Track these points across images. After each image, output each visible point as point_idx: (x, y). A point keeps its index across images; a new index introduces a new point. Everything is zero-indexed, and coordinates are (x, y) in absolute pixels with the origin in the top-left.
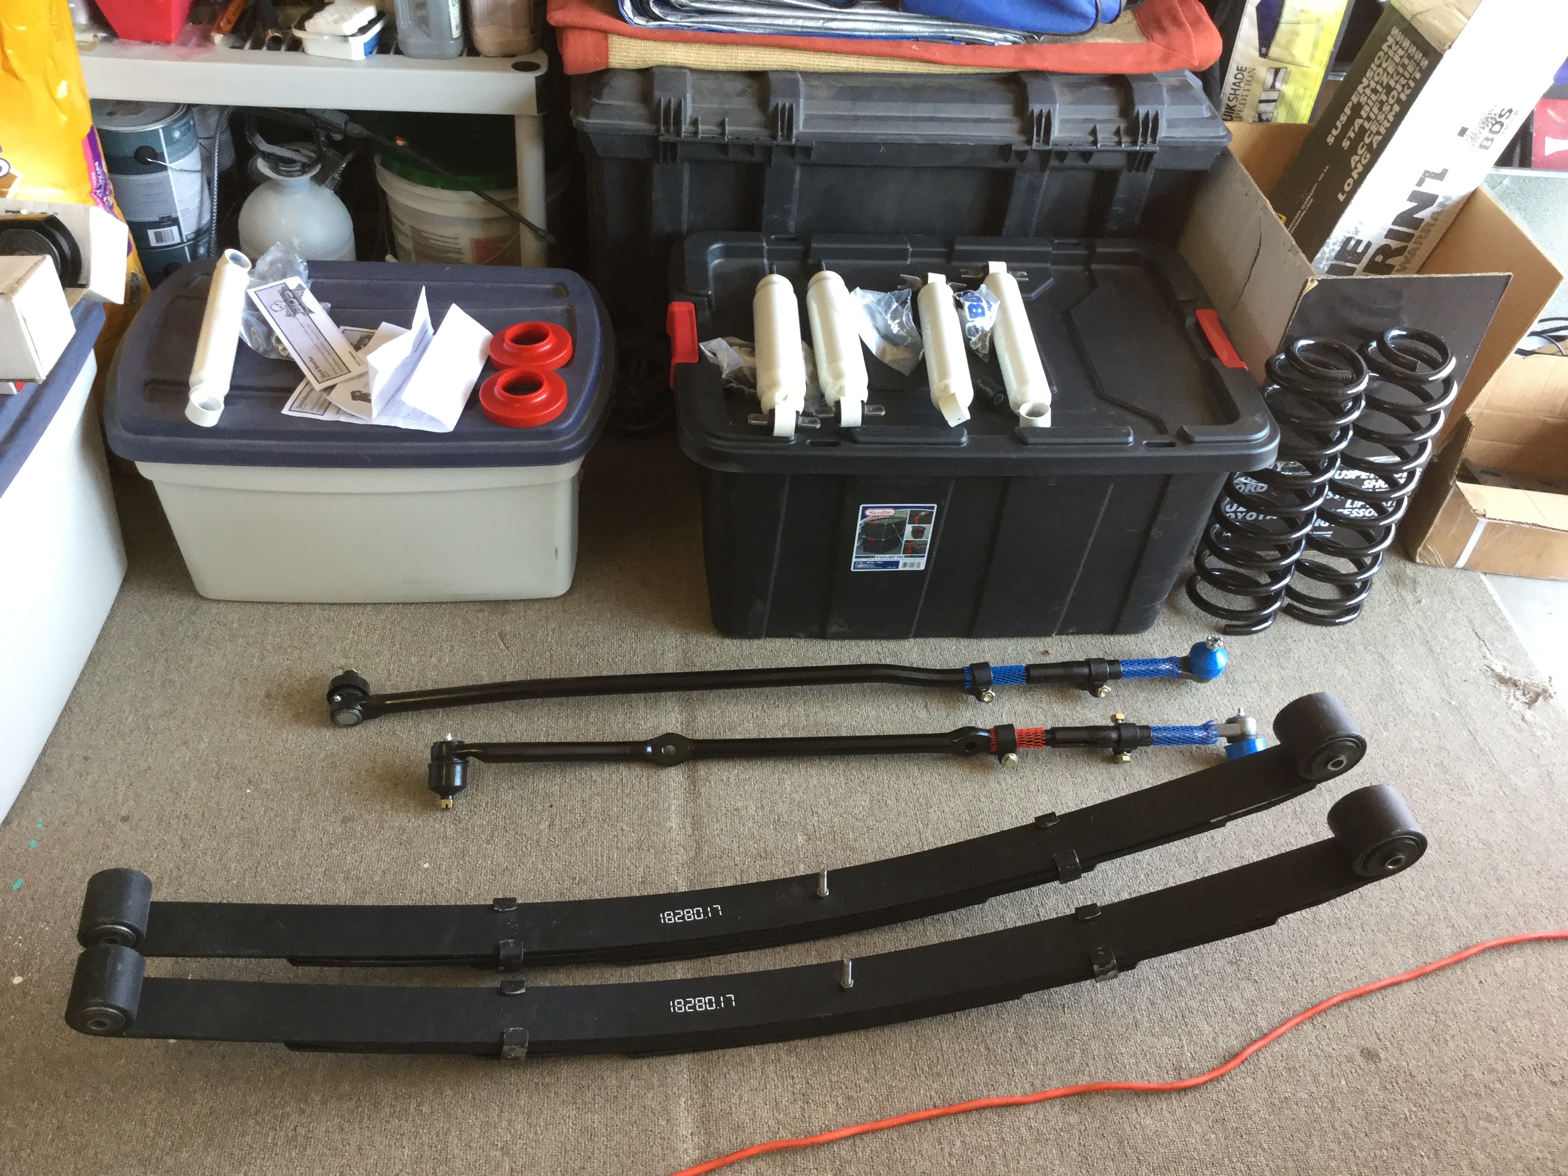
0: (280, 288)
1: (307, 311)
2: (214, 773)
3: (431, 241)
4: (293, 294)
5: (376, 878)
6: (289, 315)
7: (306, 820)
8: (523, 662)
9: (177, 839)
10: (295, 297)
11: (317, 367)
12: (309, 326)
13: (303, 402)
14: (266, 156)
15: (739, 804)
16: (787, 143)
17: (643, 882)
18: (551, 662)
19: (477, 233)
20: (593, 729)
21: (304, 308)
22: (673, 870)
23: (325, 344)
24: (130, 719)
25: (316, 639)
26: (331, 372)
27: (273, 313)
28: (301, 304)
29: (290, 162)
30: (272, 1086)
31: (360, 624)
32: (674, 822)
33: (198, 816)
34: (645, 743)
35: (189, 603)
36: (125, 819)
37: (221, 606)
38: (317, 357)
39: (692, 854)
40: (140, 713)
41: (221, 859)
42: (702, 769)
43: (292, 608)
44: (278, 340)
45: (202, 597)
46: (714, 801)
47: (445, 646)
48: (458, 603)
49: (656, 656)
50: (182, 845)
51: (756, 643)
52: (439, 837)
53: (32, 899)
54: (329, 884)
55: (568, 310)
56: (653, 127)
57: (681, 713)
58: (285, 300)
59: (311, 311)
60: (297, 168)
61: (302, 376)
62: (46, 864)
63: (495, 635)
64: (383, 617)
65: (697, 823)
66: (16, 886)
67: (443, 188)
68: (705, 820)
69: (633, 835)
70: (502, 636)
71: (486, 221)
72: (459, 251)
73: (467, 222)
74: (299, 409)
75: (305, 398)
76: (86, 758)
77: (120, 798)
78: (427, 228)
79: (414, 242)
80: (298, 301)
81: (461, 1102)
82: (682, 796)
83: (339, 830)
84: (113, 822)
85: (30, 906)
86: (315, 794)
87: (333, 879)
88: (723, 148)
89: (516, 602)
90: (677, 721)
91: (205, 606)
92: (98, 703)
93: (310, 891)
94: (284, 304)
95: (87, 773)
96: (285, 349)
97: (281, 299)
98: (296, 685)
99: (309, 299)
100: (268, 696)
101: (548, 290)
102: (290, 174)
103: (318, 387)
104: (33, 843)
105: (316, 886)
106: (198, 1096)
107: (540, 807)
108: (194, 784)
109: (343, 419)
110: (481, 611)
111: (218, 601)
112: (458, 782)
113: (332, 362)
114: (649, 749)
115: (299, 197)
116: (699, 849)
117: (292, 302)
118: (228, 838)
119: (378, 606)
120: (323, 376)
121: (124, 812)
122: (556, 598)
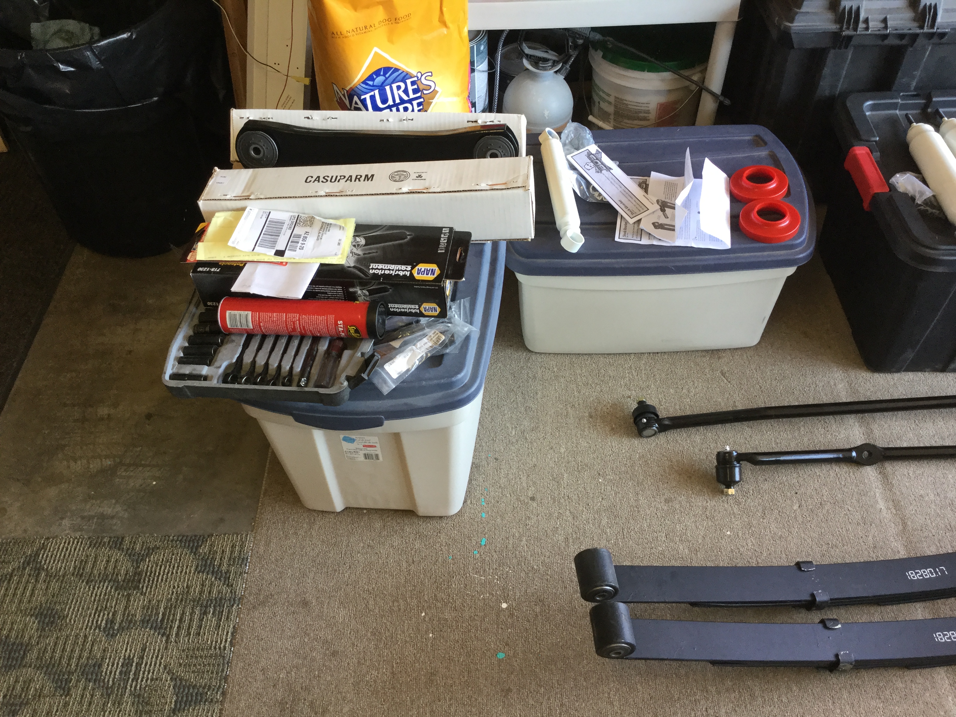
0: (586, 153)
1: (609, 169)
2: (576, 469)
3: (629, 106)
4: (595, 157)
5: (700, 541)
6: (598, 172)
7: (642, 500)
8: (743, 391)
9: (568, 512)
10: (597, 159)
11: (626, 207)
12: (612, 178)
13: (625, 232)
14: (529, 57)
15: (922, 492)
16: (931, 31)
17: (875, 547)
18: (762, 391)
19: (662, 99)
20: (806, 439)
21: (605, 166)
22: (892, 539)
23: (627, 191)
24: (513, 433)
25: (607, 378)
26: (636, 210)
27: (587, 171)
28: (602, 163)
29: (545, 60)
30: (682, 681)
31: (630, 367)
32: (881, 505)
33: (576, 497)
34: (850, 450)
35: (524, 355)
36: (533, 499)
37: (542, 356)
38: (624, 200)
39: (901, 527)
40: (518, 429)
41: (599, 526)
42: (890, 467)
43: (586, 357)
44: (594, 189)
45: (530, 351)
46: (904, 490)
47: (689, 382)
48: (687, 352)
49: (831, 387)
50: (572, 517)
51: (897, 376)
52: (730, 513)
53: (495, 552)
54: (672, 544)
55: (770, 155)
56: (838, 26)
57: (860, 426)
58: (592, 162)
59: (610, 168)
60: (550, 64)
61: (617, 212)
62: (495, 529)
63: (718, 373)
64: (643, 362)
65: (896, 505)
66: (483, 543)
67: (648, 71)
68: (902, 503)
69: (858, 514)
70: (723, 374)
71: (669, 91)
72: (648, 112)
73: (658, 92)
74: (624, 237)
75: (625, 229)
76: (496, 459)
77: (525, 485)
78: (629, 98)
79: (616, 106)
80: (600, 162)
81: (806, 695)
82: (880, 486)
83: (666, 508)
84: (526, 501)
85: (495, 556)
86: (642, 484)
87: (672, 541)
88: (885, 37)
89: (724, 350)
90: (860, 433)
91: (534, 357)
92: (491, 422)
93: (661, 549)
94: (592, 164)
95: (500, 469)
96: (600, 195)
97: (589, 161)
98: (605, 409)
99: (605, 159)
100: (591, 417)
101: (749, 141)
102: (545, 69)
103: (631, 221)
104: (484, 515)
105: (664, 545)
106: (639, 687)
107: (789, 494)
108: (566, 475)
109: (655, 243)
110: (704, 356)
111: (541, 354)
112: (737, 478)
113: (634, 203)
114: (854, 454)
115: (547, 83)
116: (905, 525)
117: (597, 163)
118: (598, 512)
119: (639, 355)
120: (632, 213)
121: (530, 494)
122: (750, 347)
